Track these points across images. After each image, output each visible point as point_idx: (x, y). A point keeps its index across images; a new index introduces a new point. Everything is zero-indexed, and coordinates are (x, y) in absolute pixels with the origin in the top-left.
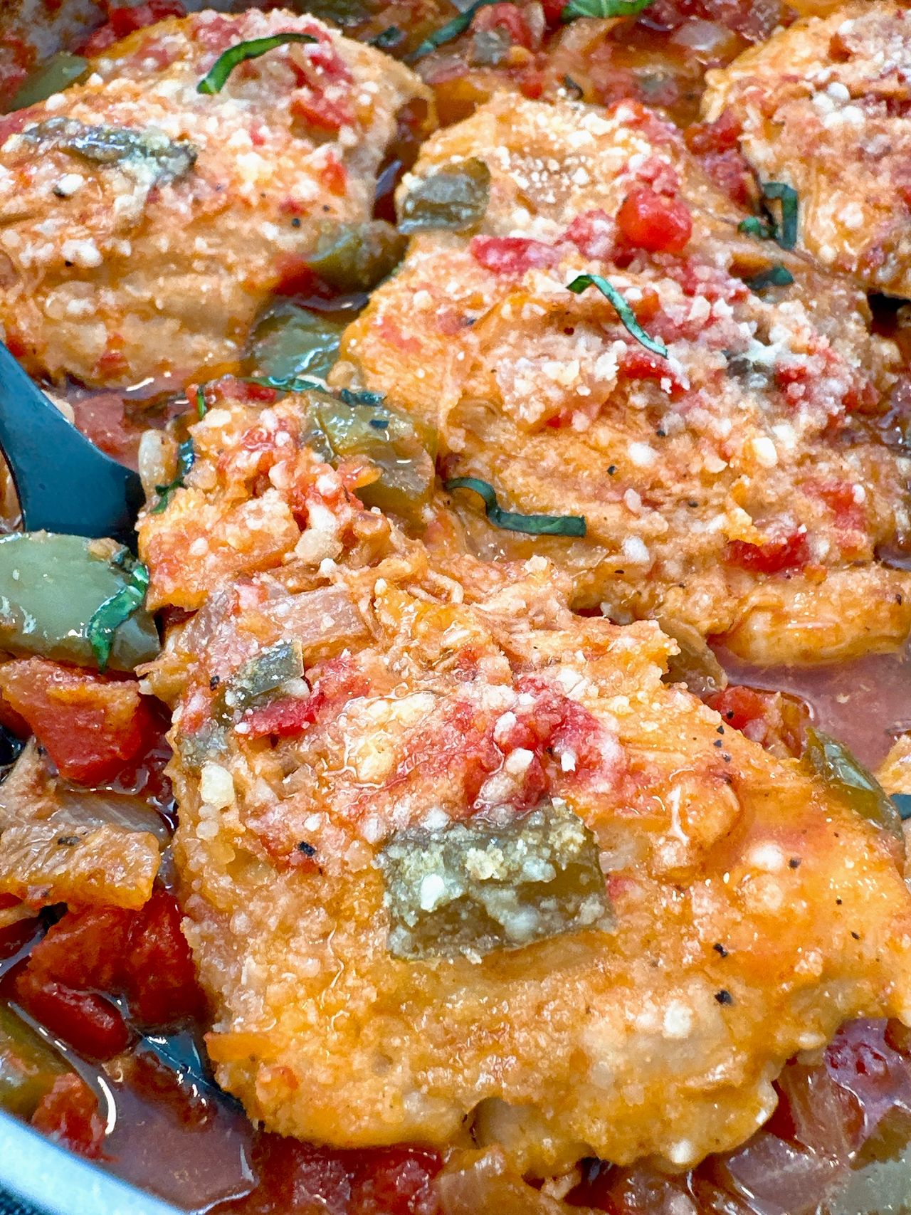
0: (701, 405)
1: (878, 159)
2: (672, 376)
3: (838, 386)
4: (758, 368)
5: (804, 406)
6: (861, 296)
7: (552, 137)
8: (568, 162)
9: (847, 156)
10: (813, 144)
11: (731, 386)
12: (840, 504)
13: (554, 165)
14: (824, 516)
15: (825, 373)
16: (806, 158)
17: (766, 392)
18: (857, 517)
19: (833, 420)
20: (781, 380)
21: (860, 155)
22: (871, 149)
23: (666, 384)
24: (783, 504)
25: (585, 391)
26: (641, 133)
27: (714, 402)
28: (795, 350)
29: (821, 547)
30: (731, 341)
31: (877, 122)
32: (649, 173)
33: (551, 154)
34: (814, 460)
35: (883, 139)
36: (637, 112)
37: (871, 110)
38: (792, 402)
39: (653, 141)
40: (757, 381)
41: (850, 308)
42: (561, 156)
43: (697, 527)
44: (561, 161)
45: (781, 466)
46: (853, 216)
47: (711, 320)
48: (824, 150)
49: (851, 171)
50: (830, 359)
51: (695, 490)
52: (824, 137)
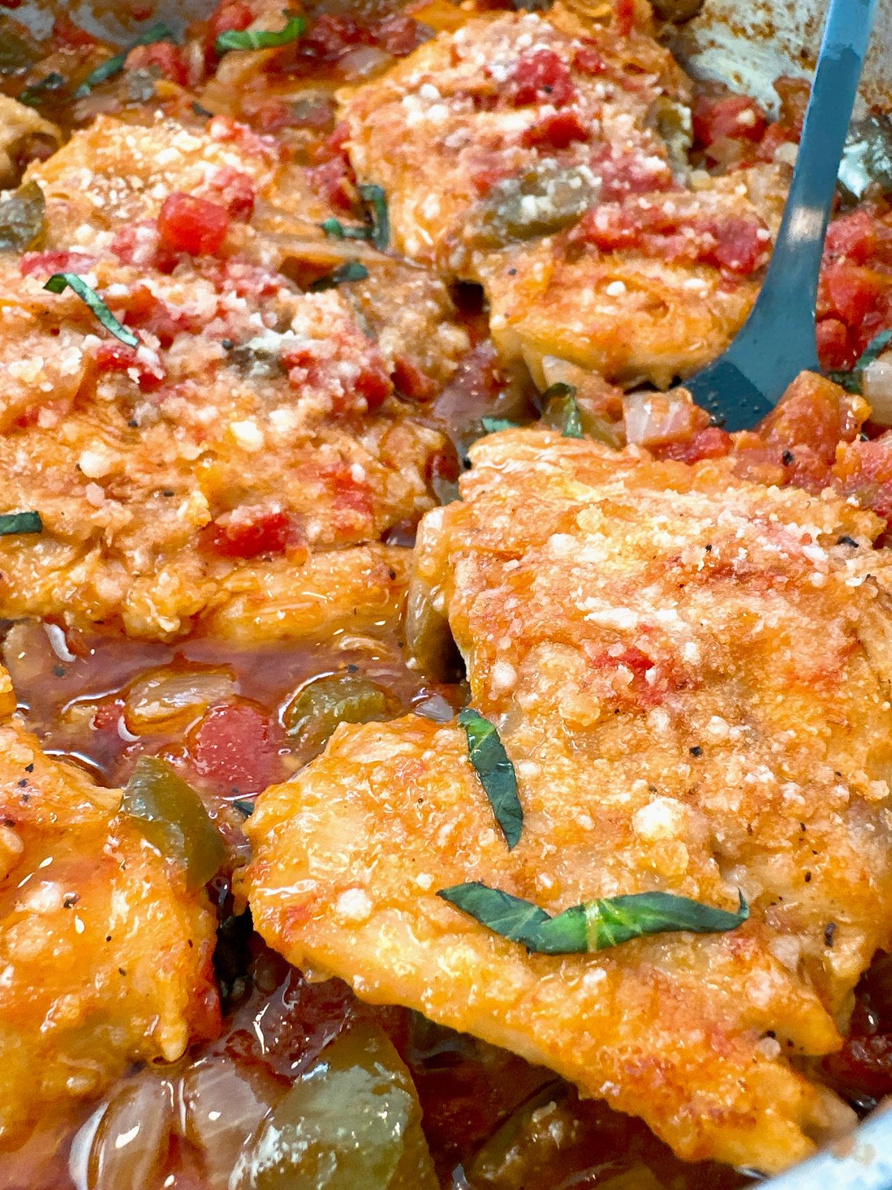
0: (180, 394)
1: (457, 151)
2: (141, 366)
3: (347, 369)
4: (262, 356)
5: (306, 390)
6: (439, 285)
7: (138, 156)
8: (152, 179)
9: (428, 150)
10: (394, 144)
11: (226, 376)
12: (341, 485)
13: (137, 182)
14: (320, 497)
15: (338, 357)
16: (389, 158)
17: (271, 378)
18: (359, 496)
19: (338, 403)
20: (283, 366)
21: (440, 148)
22: (452, 141)
23: (134, 373)
24: (270, 487)
25: (47, 387)
26: (233, 147)
27: (203, 392)
28: (315, 336)
29: (313, 529)
30: (236, 330)
31: (461, 118)
32: (220, 182)
33: (137, 172)
34: (317, 442)
35: (462, 132)
36: (231, 127)
37: (457, 106)
38: (295, 387)
39: (245, 155)
40: (259, 368)
41: (425, 297)
42: (145, 174)
43: (168, 517)
44: (145, 179)
45: (269, 448)
46: (432, 208)
47: (221, 313)
48: (406, 148)
49: (431, 166)
50: (343, 343)
51: (170, 479)
52: (407, 136)
